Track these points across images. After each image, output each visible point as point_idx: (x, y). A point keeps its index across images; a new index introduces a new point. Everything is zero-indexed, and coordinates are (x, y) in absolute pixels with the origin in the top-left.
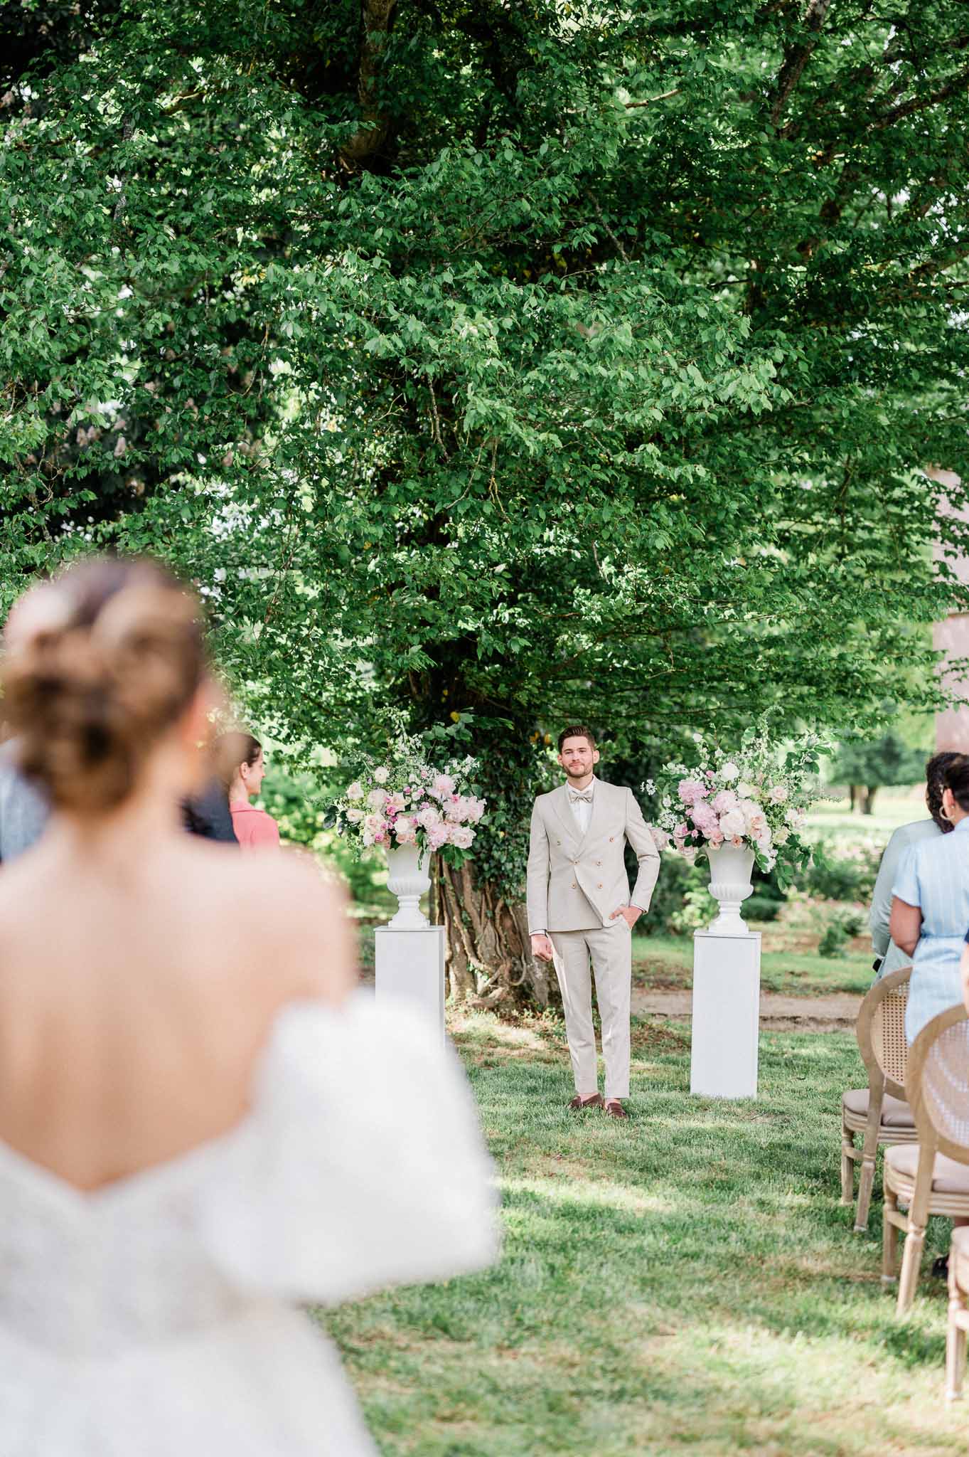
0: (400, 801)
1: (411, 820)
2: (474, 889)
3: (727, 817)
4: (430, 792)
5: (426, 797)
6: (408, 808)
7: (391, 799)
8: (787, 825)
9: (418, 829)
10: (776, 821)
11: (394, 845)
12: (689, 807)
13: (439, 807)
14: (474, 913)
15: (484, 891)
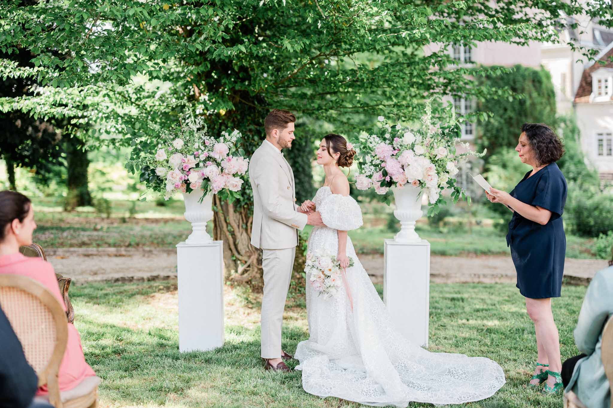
0: (191, 161)
1: (200, 173)
2: (235, 211)
3: (410, 167)
4: (212, 154)
5: (209, 158)
6: (197, 165)
7: (186, 160)
8: (448, 172)
9: (205, 179)
10: (440, 169)
11: (189, 190)
12: (382, 162)
13: (218, 164)
14: (235, 226)
15: (241, 213)
